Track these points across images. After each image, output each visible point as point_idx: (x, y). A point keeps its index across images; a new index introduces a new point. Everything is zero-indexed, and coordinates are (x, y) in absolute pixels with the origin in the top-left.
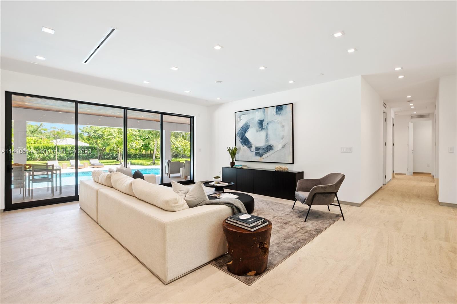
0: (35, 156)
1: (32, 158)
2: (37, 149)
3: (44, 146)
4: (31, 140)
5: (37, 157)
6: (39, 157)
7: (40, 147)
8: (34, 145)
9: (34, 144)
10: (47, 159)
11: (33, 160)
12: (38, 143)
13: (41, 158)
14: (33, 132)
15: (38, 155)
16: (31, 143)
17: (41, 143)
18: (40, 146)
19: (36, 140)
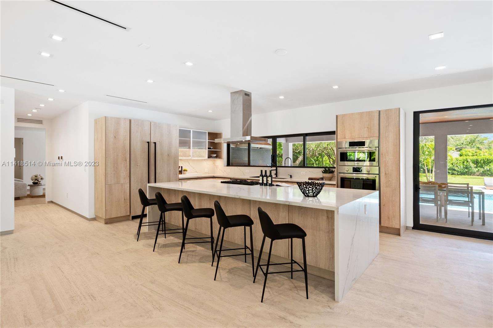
0: (473, 170)
1: (469, 172)
2: (476, 162)
3: (485, 159)
4: (469, 152)
5: (476, 171)
6: (478, 171)
7: (479, 160)
8: (471, 158)
9: (472, 156)
10: (488, 174)
11: (471, 175)
12: (476, 155)
13: (481, 173)
14: (470, 142)
15: (477, 169)
16: (469, 156)
17: (481, 155)
18: (479, 158)
19: (474, 152)
